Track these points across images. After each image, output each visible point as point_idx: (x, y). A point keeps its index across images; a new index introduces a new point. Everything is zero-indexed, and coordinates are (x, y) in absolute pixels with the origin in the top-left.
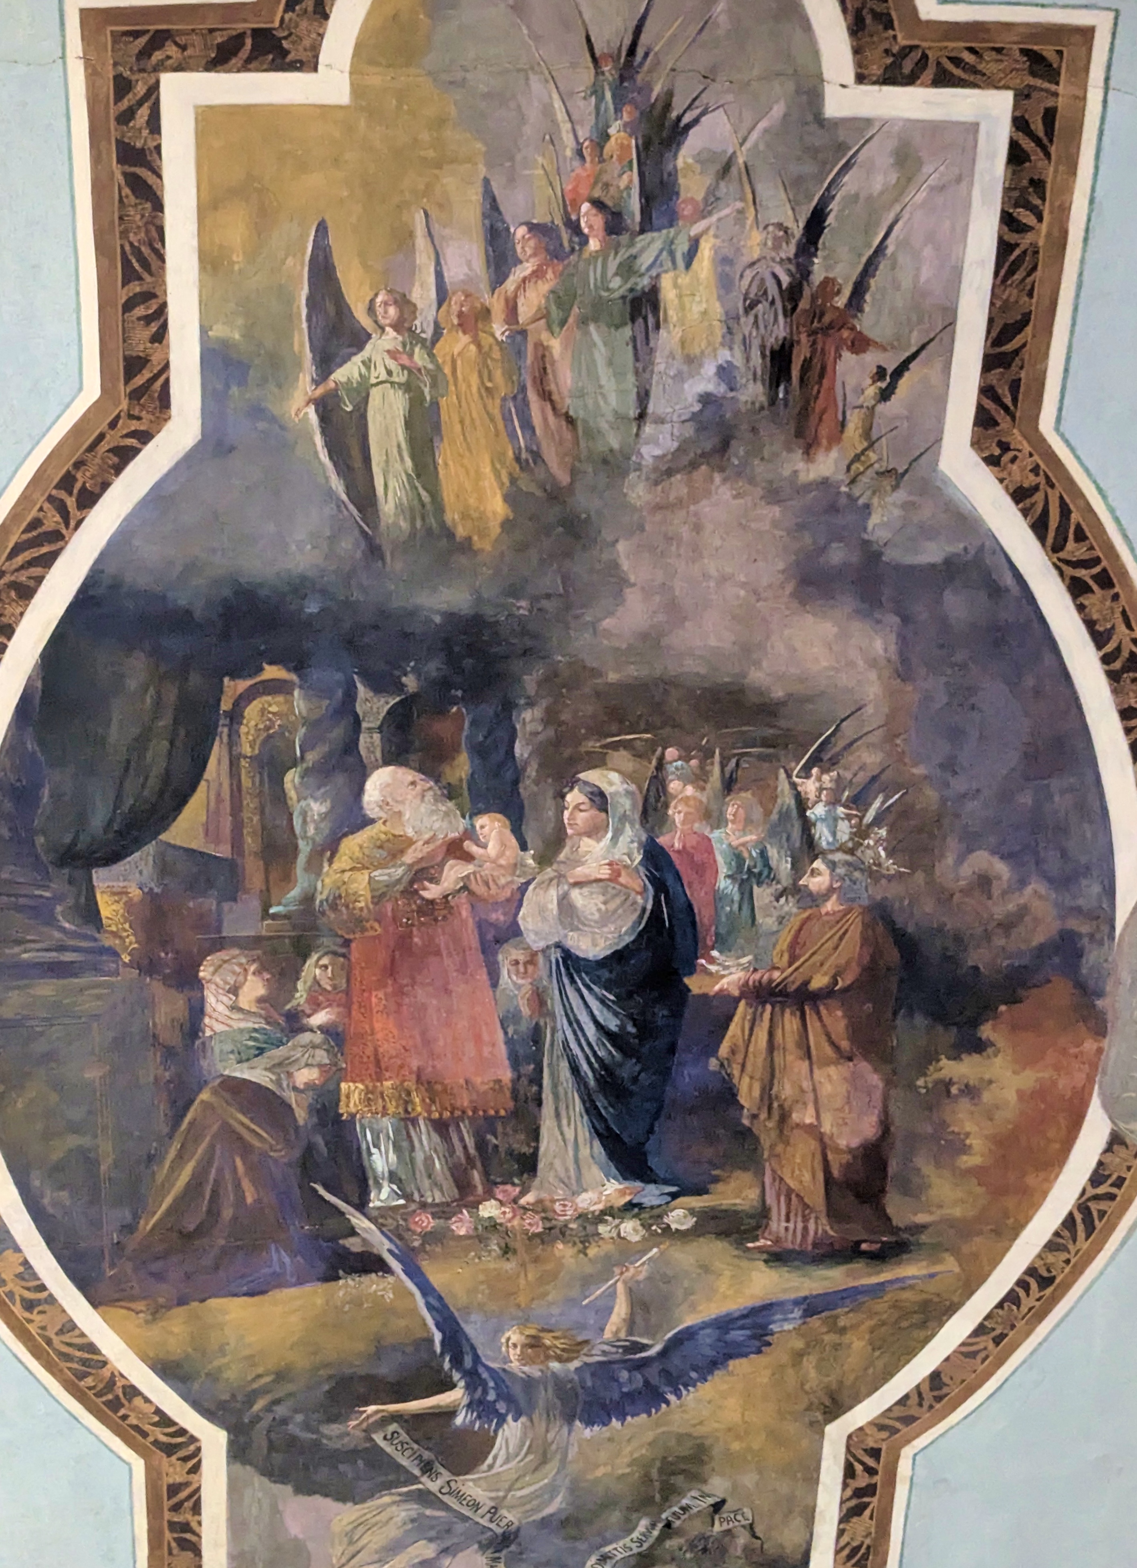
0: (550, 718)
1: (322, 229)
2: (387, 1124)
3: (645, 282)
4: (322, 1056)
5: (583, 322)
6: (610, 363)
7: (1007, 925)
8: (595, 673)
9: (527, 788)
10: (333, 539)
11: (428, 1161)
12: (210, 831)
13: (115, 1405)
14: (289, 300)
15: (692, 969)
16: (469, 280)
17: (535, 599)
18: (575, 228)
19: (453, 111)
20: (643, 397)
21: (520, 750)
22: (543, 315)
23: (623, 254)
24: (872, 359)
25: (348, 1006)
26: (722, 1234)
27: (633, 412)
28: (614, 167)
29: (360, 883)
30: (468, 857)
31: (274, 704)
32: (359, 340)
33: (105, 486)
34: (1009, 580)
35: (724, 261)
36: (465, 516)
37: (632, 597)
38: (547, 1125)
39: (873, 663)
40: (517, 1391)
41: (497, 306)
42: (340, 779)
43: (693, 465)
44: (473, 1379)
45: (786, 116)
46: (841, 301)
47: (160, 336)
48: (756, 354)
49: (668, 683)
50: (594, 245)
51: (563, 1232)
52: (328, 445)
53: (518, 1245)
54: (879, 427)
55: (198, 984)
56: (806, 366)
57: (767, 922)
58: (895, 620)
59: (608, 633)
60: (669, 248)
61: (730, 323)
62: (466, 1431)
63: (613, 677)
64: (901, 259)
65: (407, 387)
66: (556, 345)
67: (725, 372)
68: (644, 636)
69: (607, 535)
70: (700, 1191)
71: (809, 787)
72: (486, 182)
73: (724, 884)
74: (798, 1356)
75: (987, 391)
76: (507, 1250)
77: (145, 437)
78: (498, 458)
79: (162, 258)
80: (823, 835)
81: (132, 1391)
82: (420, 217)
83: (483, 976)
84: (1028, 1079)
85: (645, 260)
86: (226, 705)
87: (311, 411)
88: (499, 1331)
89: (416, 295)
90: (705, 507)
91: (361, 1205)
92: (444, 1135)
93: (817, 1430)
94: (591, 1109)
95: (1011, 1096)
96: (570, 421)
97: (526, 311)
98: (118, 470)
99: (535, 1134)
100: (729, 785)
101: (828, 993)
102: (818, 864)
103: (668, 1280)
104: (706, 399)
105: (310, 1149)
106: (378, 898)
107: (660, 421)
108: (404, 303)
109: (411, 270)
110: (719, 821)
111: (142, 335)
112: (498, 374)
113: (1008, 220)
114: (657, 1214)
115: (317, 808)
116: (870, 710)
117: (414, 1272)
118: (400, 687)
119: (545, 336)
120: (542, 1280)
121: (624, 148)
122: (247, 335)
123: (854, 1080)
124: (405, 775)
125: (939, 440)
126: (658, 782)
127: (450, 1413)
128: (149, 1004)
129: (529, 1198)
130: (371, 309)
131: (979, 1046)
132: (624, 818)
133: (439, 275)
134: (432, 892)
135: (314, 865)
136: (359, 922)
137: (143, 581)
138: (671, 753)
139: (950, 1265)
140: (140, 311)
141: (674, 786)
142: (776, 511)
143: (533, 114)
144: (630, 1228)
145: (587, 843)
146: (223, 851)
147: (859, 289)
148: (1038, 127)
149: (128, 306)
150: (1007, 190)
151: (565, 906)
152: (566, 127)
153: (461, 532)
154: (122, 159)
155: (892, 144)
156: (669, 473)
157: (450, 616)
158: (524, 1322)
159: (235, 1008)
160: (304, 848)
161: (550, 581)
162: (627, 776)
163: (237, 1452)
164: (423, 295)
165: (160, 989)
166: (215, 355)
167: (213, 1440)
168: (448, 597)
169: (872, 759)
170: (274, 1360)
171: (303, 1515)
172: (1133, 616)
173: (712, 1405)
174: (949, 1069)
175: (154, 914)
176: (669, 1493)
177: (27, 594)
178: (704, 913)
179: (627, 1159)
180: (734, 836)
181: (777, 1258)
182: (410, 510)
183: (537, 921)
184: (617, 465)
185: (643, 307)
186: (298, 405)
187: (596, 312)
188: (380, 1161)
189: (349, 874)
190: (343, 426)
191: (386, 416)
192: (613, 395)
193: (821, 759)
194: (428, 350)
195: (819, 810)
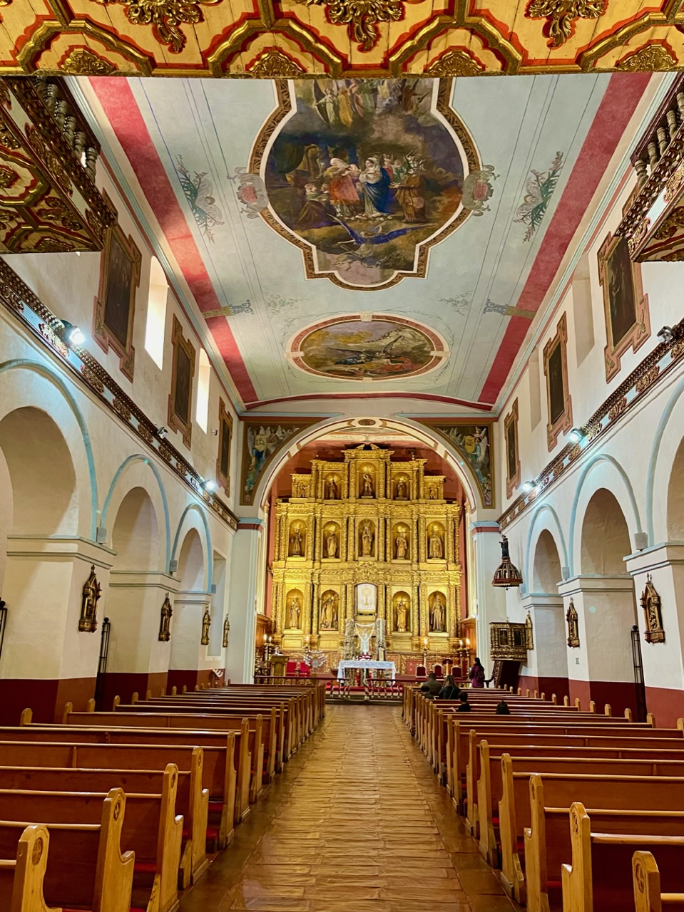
0: (362, 150)
2: (339, 206)
3: (375, 87)
4: (326, 197)
5: (364, 93)
6: (369, 99)
7: (445, 178)
8: (370, 143)
9: (359, 161)
10: (322, 126)
11: (346, 210)
13: (297, 243)
14: (311, 91)
15: (389, 184)
17: (358, 133)
20: (376, 104)
21: (357, 155)
23: (370, 83)
24: (417, 97)
25: (330, 190)
26: (397, 220)
27: (374, 106)
29: (331, 174)
30: (349, 170)
31: (314, 150)
33: (281, 119)
34: (444, 129)
35: (389, 84)
37: (376, 132)
38: (366, 205)
39: (420, 141)
41: (348, 90)
42: (326, 160)
43: (385, 114)
44: (356, 239)
46: (411, 89)
47: (289, 97)
48: (396, 97)
49: (383, 144)
51: (370, 219)
54: (419, 106)
56: (405, 99)
57: (403, 178)
58: (423, 135)
59: (372, 138)
60: (379, 82)
61: (391, 93)
62: (356, 245)
63: (373, 144)
65: (333, 103)
66: (359, 96)
67: (390, 100)
68: (378, 138)
69: (371, 124)
70: (393, 214)
71: (409, 159)
73: (394, 173)
74: (411, 236)
75: (438, 101)
76: (361, 222)
77: (287, 112)
78: (350, 113)
80: (412, 166)
83: (353, 186)
84: (449, 200)
85: (375, 84)
87: (316, 107)
89: (334, 89)
90: (388, 120)
91: (335, 216)
92: (349, 207)
93: (415, 245)
94: (373, 203)
95: (446, 202)
96: (363, 108)
97: (353, 91)
98: (283, 117)
99: (364, 207)
100: (395, 159)
101: (414, 187)
102: (411, 170)
103: (388, 225)
104: (387, 104)
105: (326, 209)
106: (334, 175)
107: (379, 108)
108: (331, 90)
109: (333, 86)
110: (393, 164)
111: (285, 98)
112: (349, 101)
114: (386, 217)
116: (419, 147)
117: (345, 225)
118: (335, 147)
119: (357, 95)
120: (367, 226)
122: (304, 96)
123: (419, 200)
124: (337, 159)
125: (430, 108)
126: (383, 158)
127: (353, 242)
128: (297, 191)
130: (325, 91)
131: (440, 195)
132: (377, 164)
135: (323, 172)
137: (289, 133)
138: (384, 154)
139: (436, 224)
140: (285, 94)
141: (385, 159)
142: (400, 120)
144: (381, 219)
145: (370, 168)
147: (415, 86)
149: (283, 93)
151: (367, 177)
153: (344, 124)
156: (381, 115)
157: (343, 136)
158: (364, 231)
159: (311, 191)
160: (321, 170)
161: (361, 131)
162: (377, 158)
163: (317, 248)
164: (335, 89)
165: (298, 189)
166: (298, 100)
167: (314, 247)
168: (342, 134)
169: (420, 155)
170: (323, 236)
171: (329, 256)
172: (467, 134)
173: (397, 241)
174: (435, 198)
175: (296, 180)
176: (390, 253)
177: (269, 136)
178: (391, 177)
179: (379, 210)
180: (396, 166)
181: (407, 222)
182: (335, 121)
183: (362, 178)
184: (372, 114)
185: (375, 91)
186: (314, 106)
187: (367, 91)
188: (338, 210)
189: (329, 172)
190: (322, 109)
191: (330, 107)
192: (370, 104)
193: (411, 155)
194: (336, 97)
195: (411, 162)
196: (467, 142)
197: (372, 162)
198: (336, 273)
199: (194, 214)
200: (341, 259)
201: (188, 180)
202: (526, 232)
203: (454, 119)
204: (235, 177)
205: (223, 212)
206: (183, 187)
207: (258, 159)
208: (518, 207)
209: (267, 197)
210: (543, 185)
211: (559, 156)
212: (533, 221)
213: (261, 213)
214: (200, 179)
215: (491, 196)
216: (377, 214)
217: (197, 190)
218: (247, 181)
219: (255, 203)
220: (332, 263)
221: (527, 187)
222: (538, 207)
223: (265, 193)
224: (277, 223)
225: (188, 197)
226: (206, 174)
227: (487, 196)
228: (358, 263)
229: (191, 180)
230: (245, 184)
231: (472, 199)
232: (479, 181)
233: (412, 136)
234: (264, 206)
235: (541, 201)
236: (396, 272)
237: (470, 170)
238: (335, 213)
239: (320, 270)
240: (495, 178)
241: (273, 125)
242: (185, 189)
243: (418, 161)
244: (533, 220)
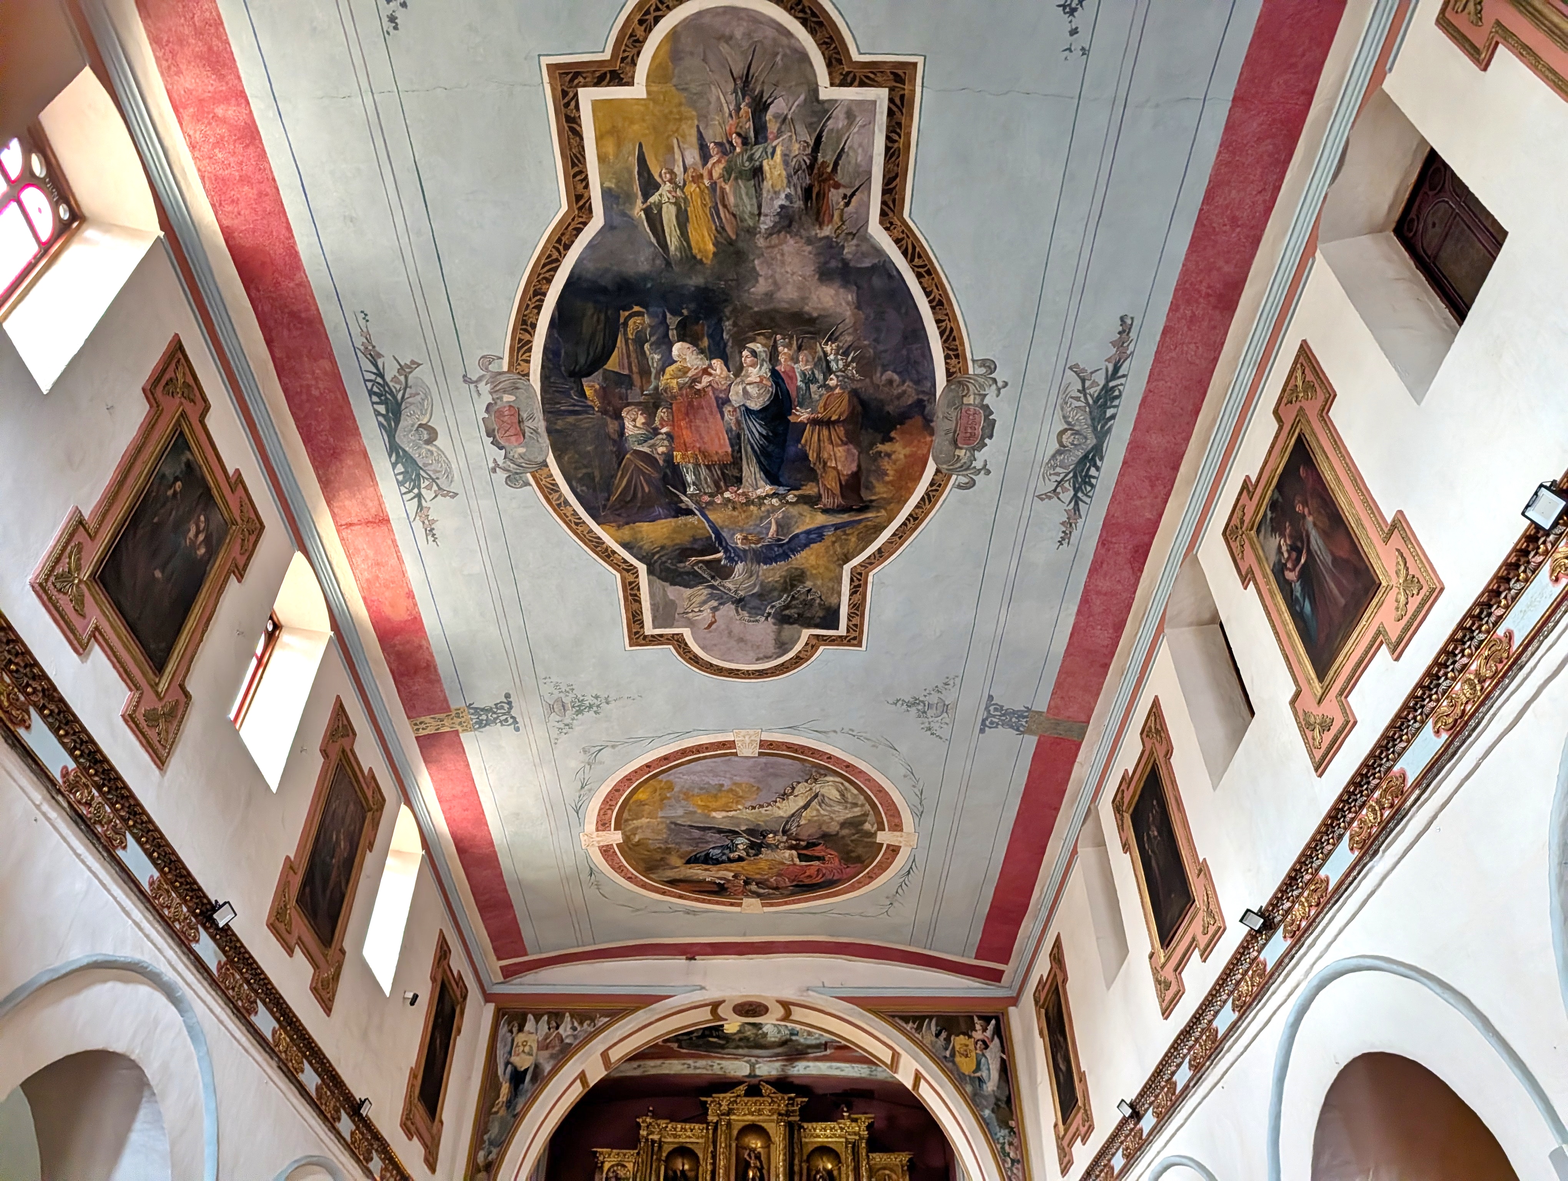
0: (735, 324)
1: (640, 145)
2: (690, 466)
3: (757, 163)
4: (666, 443)
5: (736, 178)
6: (747, 194)
7: (899, 397)
8: (751, 308)
9: (728, 350)
10: (654, 260)
11: (706, 479)
12: (620, 365)
13: (609, 556)
14: (631, 173)
15: (790, 414)
16: (695, 164)
17: (726, 281)
18: (731, 143)
19: (684, 100)
20: (760, 207)
21: (725, 336)
22: (722, 176)
23: (749, 153)
24: (842, 191)
25: (673, 426)
26: (805, 503)
27: (756, 212)
28: (744, 120)
29: (674, 383)
30: (710, 374)
31: (638, 320)
32: (657, 187)
33: (573, 242)
34: (895, 273)
35: (785, 155)
36: (700, 251)
37: (761, 280)
38: (745, 466)
39: (848, 303)
40: (741, 554)
41: (705, 173)
42: (664, 347)
43: (779, 232)
44: (726, 551)
45: (805, 100)
46: (829, 170)
47: (587, 187)
48: (799, 189)
49: (776, 310)
50: (738, 150)
51: (753, 503)
52: (649, 225)
53: (738, 506)
54: (845, 216)
55: (622, 418)
56: (818, 194)
57: (815, 397)
58: (855, 288)
59: (753, 293)
60: (765, 149)
61: (789, 177)
62: (725, 566)
63: (756, 309)
64: (851, 154)
65: (675, 204)
66: (727, 188)
67: (788, 196)
68: (766, 294)
69: (751, 257)
70: (797, 489)
71: (828, 349)
72: (698, 127)
73: (799, 383)
74: (834, 543)
75: (884, 203)
76: (734, 509)
77: (585, 224)
78: (709, 230)
79: (584, 158)
80: (833, 365)
81: (614, 552)
82: (675, 141)
83: (719, 416)
84: (907, 451)
85: (757, 156)
86: (622, 320)
87: (642, 213)
88: (734, 534)
89: (676, 170)
90: (785, 248)
91: (685, 493)
92: (710, 470)
93: (841, 567)
94: (759, 462)
95: (902, 456)
96: (734, 215)
97: (715, 175)
98: (577, 236)
99: (741, 470)
100: (800, 348)
101: (837, 422)
102: (832, 376)
103: (788, 518)
104: (782, 207)
105: (665, 475)
106: (680, 389)
107: (766, 215)
108: (672, 172)
109: (674, 160)
110: (797, 362)
111: (580, 186)
112: (707, 198)
113: (888, 138)
114: (784, 496)
115: (657, 357)
116: (847, 321)
117: (704, 515)
118: (681, 314)
119: (723, 184)
120: (747, 518)
121: (747, 113)
122: (617, 184)
123: (848, 451)
124: (687, 345)
125: (867, 221)
126: (775, 347)
127: (719, 560)
128: (607, 425)
129: (740, 491)
130: (660, 176)
131: (891, 440)
132: (763, 360)
134: (699, 386)
135: (657, 377)
136: (674, 397)
137: (589, 276)
138: (779, 337)
139: (883, 513)
140: (579, 178)
141: (780, 349)
142: (810, 248)
143: (713, 99)
144: (775, 501)
145: (751, 369)
146: (626, 372)
147: (836, 164)
148: (898, 102)
149: (574, 176)
150: (888, 127)
151: (745, 391)
152: (725, 105)
153: (699, 257)
154: (567, 121)
155: (845, 109)
156: (771, 234)
157: (697, 288)
158: (741, 531)
159: (635, 426)
160: (653, 371)
161: (732, 275)
162: (764, 345)
163: (650, 572)
164: (679, 169)
165: (609, 420)
166: (607, 193)
167: (642, 568)
168: (696, 281)
169: (849, 339)
170: (659, 543)
171: (673, 592)
172: (940, 286)
173: (805, 559)
174: (881, 447)
175: (604, 394)
176: (793, 586)
177: (549, 281)
178: (793, 394)
179: (772, 478)
180: (803, 366)
181: (825, 511)
182: (680, 249)
183: (736, 396)
184: (752, 232)
185: (757, 173)
186: (638, 211)
187: (741, 175)
188: (689, 478)
189: (670, 380)
190: (654, 218)
191: (669, 215)
192: (749, 206)
193: (832, 339)
194: (682, 190)
195: (832, 357)
196: (941, 303)
197: (754, 353)
198: (687, 633)
199: (394, 466)
200: (698, 600)
201: (382, 376)
202: (1063, 524)
203: (914, 248)
204: (480, 379)
205: (454, 466)
206: (371, 393)
207: (527, 337)
208: (1046, 460)
209: (545, 435)
210: (1096, 401)
211: (1126, 327)
212: (1075, 495)
213: (534, 477)
214: (406, 378)
215: (991, 437)
216: (768, 489)
217: (399, 405)
218: (505, 391)
219: (522, 450)
220: (680, 610)
221: (1062, 409)
222: (1086, 457)
223: (541, 424)
224: (566, 503)
225: (381, 419)
226: (419, 365)
227: (983, 439)
228: (729, 609)
229: (388, 378)
230: (501, 398)
231: (952, 448)
232: (965, 401)
233: (832, 292)
234: (540, 459)
235: (1092, 441)
236: (806, 633)
237: (949, 374)
238: (683, 486)
239: (655, 627)
240: (999, 390)
241: (555, 255)
242: (375, 399)
243: (846, 354)
244: (1076, 491)
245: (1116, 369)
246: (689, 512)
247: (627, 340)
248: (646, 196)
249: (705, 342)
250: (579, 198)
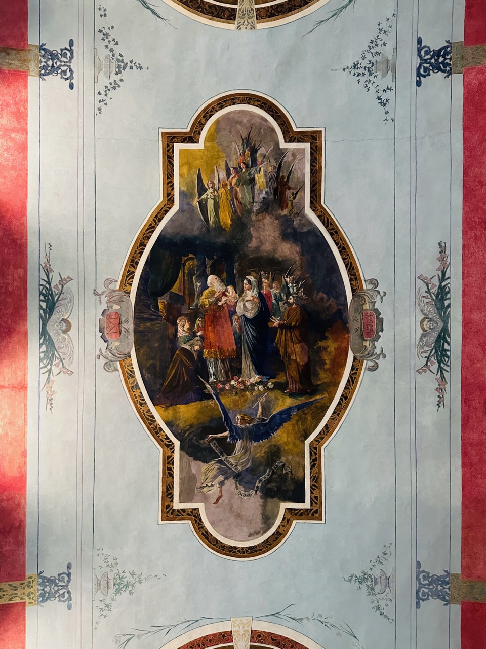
0: (240, 265)
1: (199, 170)
2: (212, 360)
3: (253, 176)
4: (200, 343)
5: (243, 185)
6: (247, 192)
7: (328, 309)
8: (248, 256)
9: (236, 280)
10: (201, 228)
11: (221, 370)
12: (180, 290)
13: (157, 433)
14: (193, 183)
15: (269, 321)
16: (224, 178)
17: (236, 240)
18: (240, 168)
19: (220, 149)
20: (253, 198)
21: (235, 271)
22: (236, 184)
23: (249, 172)
24: (291, 191)
25: (205, 331)
26: (279, 389)
27: (252, 201)
28: (247, 157)
29: (207, 302)
30: (226, 296)
31: (191, 262)
32: (206, 190)
33: (163, 217)
34: (319, 234)
35: (265, 172)
36: (224, 224)
37: (254, 239)
38: (243, 360)
39: (297, 253)
40: (240, 432)
41: (228, 183)
42: (203, 278)
43: (263, 212)
44: (231, 429)
45: (274, 148)
46: (285, 180)
47: (173, 189)
48: (272, 189)
49: (261, 257)
50: (244, 170)
51: (248, 389)
52: (200, 210)
53: (238, 392)
54: (294, 204)
55: (176, 325)
56: (281, 192)
57: (282, 310)
58: (300, 243)
59: (249, 247)
60: (256, 170)
62: (230, 442)
63: (251, 256)
64: (295, 172)
65: (214, 199)
66: (238, 189)
67: (266, 193)
68: (256, 248)
69: (249, 227)
70: (274, 378)
71: (288, 280)
72: (226, 161)
73: (273, 301)
74: (297, 421)
75: (311, 197)
77: (170, 208)
78: (229, 212)
79: (173, 175)
80: (291, 290)
81: (161, 429)
82: (215, 167)
83: (230, 323)
84: (336, 345)
85: (252, 172)
86: (182, 262)
87: (198, 203)
88: (236, 415)
90: (265, 221)
92: (224, 364)
93: (303, 442)
94: (251, 357)
95: (333, 349)
96: (241, 203)
97: (233, 184)
98: (165, 214)
99: (241, 363)
100: (273, 280)
101: (295, 326)
102: (291, 297)
103: (270, 402)
104: (264, 198)
105: (197, 367)
106: (210, 305)
107: (256, 202)
108: (213, 183)
109: (214, 177)
110: (272, 288)
111: (170, 189)
112: (229, 195)
113: (312, 165)
114: (266, 384)
115: (199, 284)
116: (297, 262)
117: (218, 399)
118: (213, 258)
119: (236, 188)
120: (244, 401)
121: (248, 153)
122: (187, 189)
123: (302, 347)
124: (215, 277)
125: (304, 207)
126: (260, 279)
127: (226, 438)
128: (167, 329)
129: (240, 380)
130: (208, 185)
132: (254, 287)
133: (219, 178)
134: (220, 304)
135: (198, 298)
136: (206, 311)
137: (169, 236)
138: (262, 272)
139: (326, 395)
140: (169, 185)
141: (263, 280)
142: (278, 221)
143: (233, 148)
144: (261, 388)
145: (248, 291)
146: (182, 294)
147: (288, 177)
148: (315, 149)
150: (311, 160)
151: (245, 306)
152: (238, 151)
153: (223, 227)
154: (167, 158)
155: (291, 152)
156: (259, 213)
157: (222, 243)
158: (240, 413)
159: (183, 330)
160: (196, 293)
161: (239, 237)
162: (255, 278)
165: (169, 325)
167: (177, 443)
168: (221, 240)
169: (298, 273)
170: (189, 422)
171: (195, 467)
172: (342, 239)
173: (281, 436)
175: (168, 307)
177: (149, 238)
179: (259, 371)
180: (274, 291)
181: (291, 395)
182: (215, 223)
183: (239, 310)
184: (249, 212)
185: (252, 181)
186: (195, 203)
187: (245, 183)
188: (211, 370)
189: (205, 300)
192: (248, 198)
193: (290, 274)
194: (217, 192)
195: (290, 285)
197: (249, 282)
198: (201, 506)
199: (41, 345)
201: (49, 283)
202: (437, 390)
203: (328, 219)
205: (76, 351)
206: (41, 293)
207: (132, 269)
208: (417, 343)
209: (132, 333)
210: (437, 297)
211: (443, 251)
212: (440, 366)
213: (121, 364)
214: (63, 287)
215: (382, 330)
216: (255, 378)
217: (54, 304)
218: (115, 302)
221: (419, 305)
222: (439, 336)
224: (137, 386)
225: (42, 312)
226: (72, 279)
227: (378, 332)
229: (52, 285)
230: (111, 307)
231: (361, 341)
232: (364, 307)
233: (289, 246)
234: (126, 352)
235: (441, 325)
236: (284, 506)
237: (353, 291)
240: (382, 298)
241: (154, 224)
242: (42, 298)
243: (297, 283)
244: (439, 363)
245: (444, 274)
246: (209, 397)
247: (184, 275)
248: (200, 195)
249: (225, 276)
250: (168, 194)
